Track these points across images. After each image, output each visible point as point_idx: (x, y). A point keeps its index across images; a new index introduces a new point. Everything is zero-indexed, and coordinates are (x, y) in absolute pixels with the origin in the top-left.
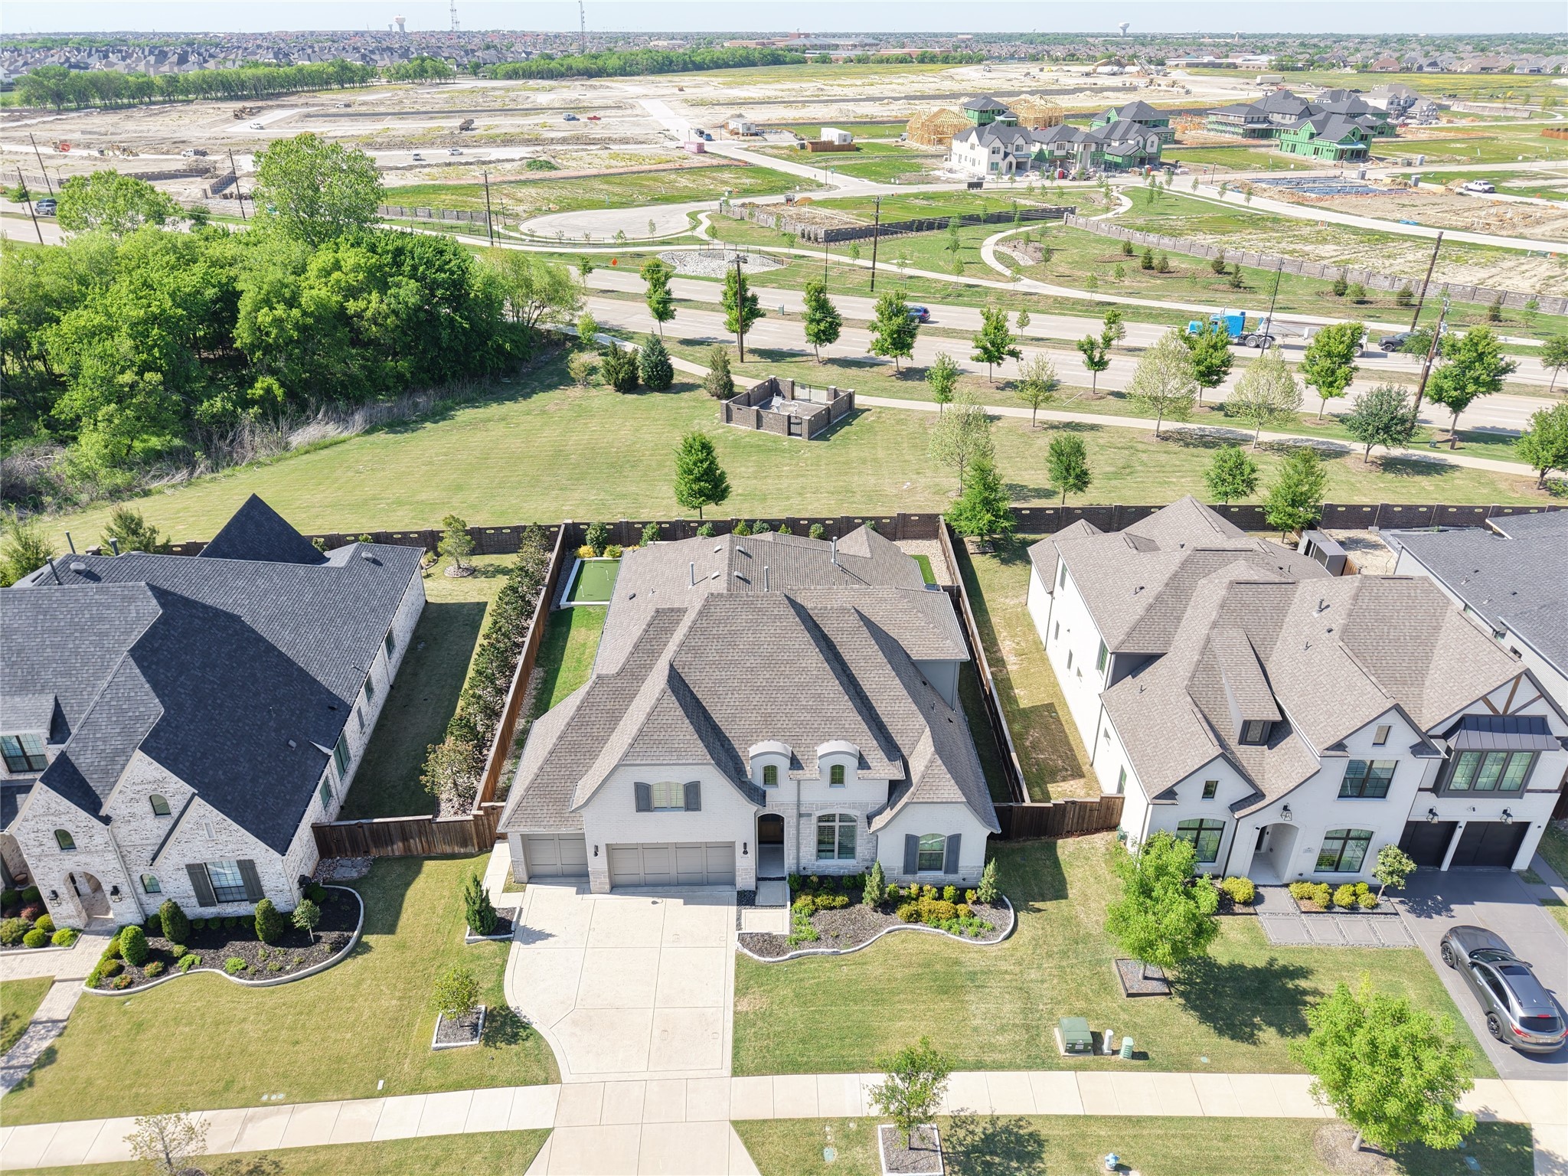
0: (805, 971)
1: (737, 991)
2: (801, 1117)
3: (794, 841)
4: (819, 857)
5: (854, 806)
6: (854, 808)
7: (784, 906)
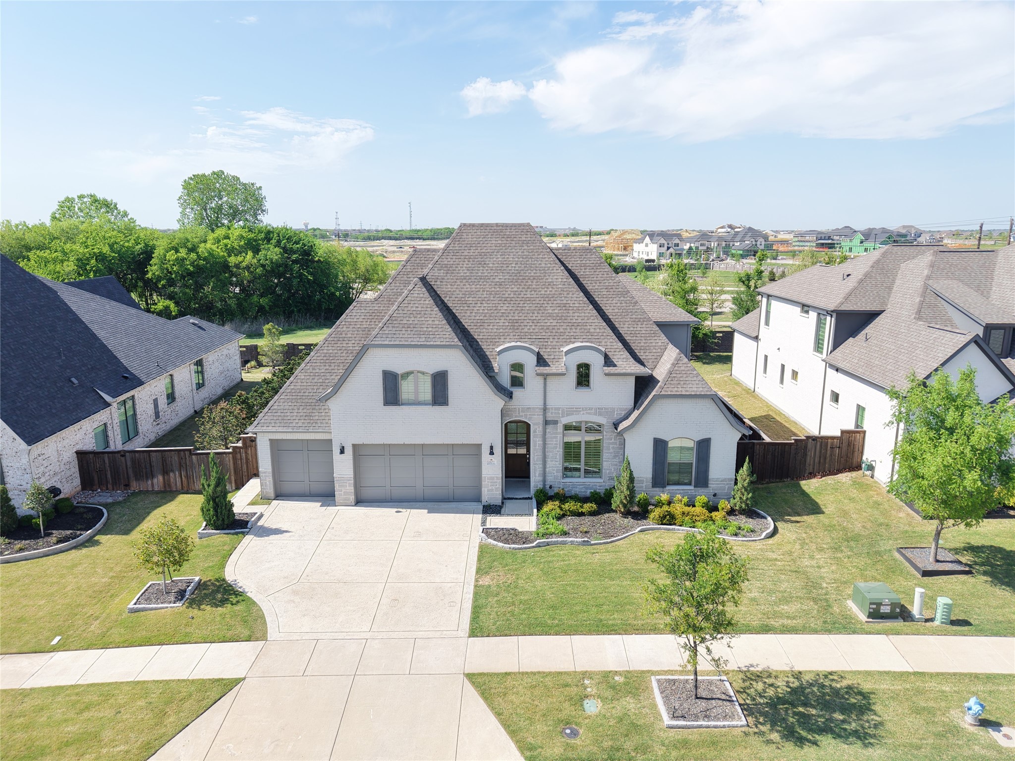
0: (554, 556)
1: (478, 571)
2: (553, 670)
3: (540, 453)
4: (565, 476)
5: (600, 411)
6: (600, 414)
7: (531, 514)
